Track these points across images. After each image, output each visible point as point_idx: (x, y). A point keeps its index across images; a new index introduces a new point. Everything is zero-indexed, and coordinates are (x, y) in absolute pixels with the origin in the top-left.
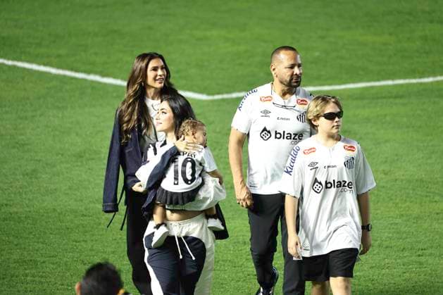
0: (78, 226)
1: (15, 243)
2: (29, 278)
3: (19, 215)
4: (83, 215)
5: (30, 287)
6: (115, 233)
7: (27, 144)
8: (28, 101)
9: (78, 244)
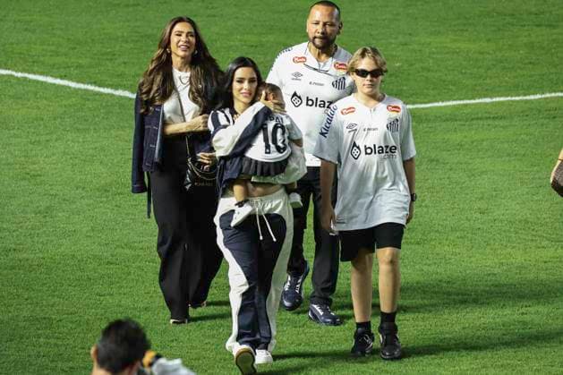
0: (102, 277)
1: (26, 297)
2: (42, 340)
3: (30, 262)
4: (109, 263)
5: (43, 350)
6: (148, 285)
7: (40, 176)
8: (42, 123)
9: (102, 298)
